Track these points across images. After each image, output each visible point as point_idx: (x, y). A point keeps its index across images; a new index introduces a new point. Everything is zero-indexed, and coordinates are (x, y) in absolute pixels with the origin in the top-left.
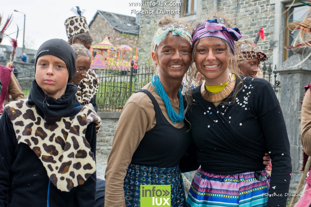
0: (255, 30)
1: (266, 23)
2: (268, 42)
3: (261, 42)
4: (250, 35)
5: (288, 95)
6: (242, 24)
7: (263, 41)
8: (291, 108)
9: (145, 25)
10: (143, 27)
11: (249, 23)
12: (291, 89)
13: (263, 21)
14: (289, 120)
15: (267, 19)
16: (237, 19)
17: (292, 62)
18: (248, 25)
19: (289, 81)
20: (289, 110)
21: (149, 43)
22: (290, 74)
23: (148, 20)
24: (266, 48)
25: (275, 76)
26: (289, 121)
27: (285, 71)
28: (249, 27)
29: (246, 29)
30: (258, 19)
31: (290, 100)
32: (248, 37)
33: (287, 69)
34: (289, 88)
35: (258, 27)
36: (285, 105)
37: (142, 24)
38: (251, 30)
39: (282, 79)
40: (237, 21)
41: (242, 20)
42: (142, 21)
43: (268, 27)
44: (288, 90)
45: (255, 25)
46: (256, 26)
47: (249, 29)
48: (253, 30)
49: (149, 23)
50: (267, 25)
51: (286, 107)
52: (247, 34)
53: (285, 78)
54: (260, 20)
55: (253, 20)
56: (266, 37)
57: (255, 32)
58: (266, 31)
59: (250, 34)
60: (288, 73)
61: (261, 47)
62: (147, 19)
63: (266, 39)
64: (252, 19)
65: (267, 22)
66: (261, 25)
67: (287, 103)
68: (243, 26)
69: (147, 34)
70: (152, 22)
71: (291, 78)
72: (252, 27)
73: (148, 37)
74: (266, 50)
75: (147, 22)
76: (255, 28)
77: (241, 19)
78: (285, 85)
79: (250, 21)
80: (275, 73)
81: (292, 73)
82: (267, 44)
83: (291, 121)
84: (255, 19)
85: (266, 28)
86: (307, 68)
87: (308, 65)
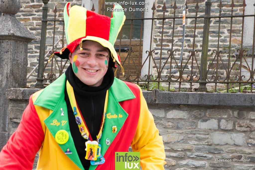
86: (18, 34)
87: (20, 29)
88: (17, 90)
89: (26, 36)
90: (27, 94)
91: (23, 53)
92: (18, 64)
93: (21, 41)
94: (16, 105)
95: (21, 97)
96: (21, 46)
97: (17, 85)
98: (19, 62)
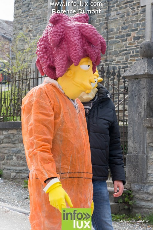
0: (126, 34)
1: (137, 27)
2: (139, 46)
3: (133, 46)
4: (121, 40)
5: (136, 102)
6: (113, 27)
7: (134, 45)
8: (139, 114)
9: (18, 32)
10: (15, 33)
11: (121, 27)
12: (139, 95)
13: (134, 24)
14: (136, 127)
15: (138, 22)
16: (108, 23)
17: (139, 67)
18: (120, 29)
19: (136, 86)
20: (137, 117)
21: (22, 50)
22: (137, 79)
23: (21, 26)
24: (138, 52)
25: (124, 82)
26: (137, 129)
27: (132, 76)
28: (120, 30)
29: (117, 33)
30: (129, 22)
31: (137, 107)
32: (119, 42)
33: (133, 74)
34: (137, 94)
35: (129, 30)
36: (133, 112)
37: (15, 30)
38: (123, 34)
39: (130, 85)
40: (108, 25)
41: (113, 24)
42: (15, 27)
43: (139, 30)
44: (136, 96)
45: (126, 28)
46: (128, 29)
47: (120, 32)
48: (124, 33)
49: (21, 29)
50: (138, 28)
51: (134, 114)
52: (119, 38)
53: (133, 83)
54: (131, 23)
55: (124, 24)
56: (137, 41)
57: (126, 36)
58: (137, 35)
59: (121, 38)
60: (135, 78)
61: (132, 51)
62: (19, 26)
63: (137, 43)
64: (123, 22)
65: (138, 25)
66: (132, 28)
67: (135, 110)
68: (114, 30)
69: (19, 41)
70: (25, 28)
71: (138, 83)
72: (123, 31)
73: (21, 44)
74: (138, 55)
75: (19, 28)
76: (126, 32)
77: (112, 22)
78: (133, 91)
79: (121, 24)
80: (124, 78)
81: (139, 78)
82: (138, 48)
83: (139, 128)
84: (126, 22)
85: (137, 32)
88: (151, 119)
94: (152, 132)
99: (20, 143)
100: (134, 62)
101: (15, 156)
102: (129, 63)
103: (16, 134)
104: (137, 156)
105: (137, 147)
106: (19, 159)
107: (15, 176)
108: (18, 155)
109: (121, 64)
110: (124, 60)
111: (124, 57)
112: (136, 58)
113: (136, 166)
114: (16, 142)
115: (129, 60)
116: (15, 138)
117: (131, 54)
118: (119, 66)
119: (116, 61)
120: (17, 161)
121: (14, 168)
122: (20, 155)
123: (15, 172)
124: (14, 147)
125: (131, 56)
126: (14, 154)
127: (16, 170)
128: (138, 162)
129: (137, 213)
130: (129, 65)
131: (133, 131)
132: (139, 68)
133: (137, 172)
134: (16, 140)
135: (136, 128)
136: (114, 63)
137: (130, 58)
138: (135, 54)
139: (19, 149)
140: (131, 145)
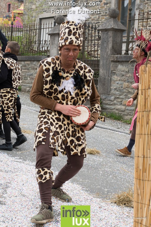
0: (99, 1)
2: (107, 9)
5: (105, 45)
7: (104, 8)
8: (107, 53)
12: (107, 41)
19: (106, 36)
20: (106, 55)
21: (30, 9)
22: (107, 31)
24: (106, 13)
25: (99, 33)
27: (103, 29)
31: (106, 48)
33: (104, 28)
38: (97, 0)
44: (105, 42)
51: (104, 53)
53: (104, 34)
56: (106, 6)
58: (106, 1)
60: (105, 31)
67: (105, 50)
69: (29, 3)
71: (107, 34)
73: (29, 5)
78: (104, 39)
80: (99, 30)
83: (106, 61)
86: (116, 28)
87: (118, 25)
88: (114, 56)
89: (121, 29)
90: (119, 58)
91: (120, 37)
92: (117, 43)
93: (118, 31)
94: (114, 64)
95: (115, 60)
96: (119, 34)
97: (116, 54)
98: (117, 42)
99: (32, 69)
100: (103, 20)
101: (29, 77)
102: (100, 20)
103: (30, 64)
104: (105, 78)
105: (105, 73)
106: (32, 80)
107: (29, 90)
108: (31, 77)
109: (95, 21)
110: (97, 18)
111: (97, 16)
112: (105, 17)
113: (104, 84)
114: (30, 69)
115: (100, 18)
116: (29, 66)
117: (102, 14)
118: (94, 22)
119: (92, 18)
120: (30, 80)
121: (28, 85)
122: (32, 77)
123: (29, 87)
124: (28, 72)
125: (102, 16)
126: (29, 76)
127: (30, 86)
128: (105, 82)
129: (104, 112)
130: (100, 21)
131: (103, 63)
132: (108, 24)
133: (105, 88)
134: (30, 68)
135: (105, 61)
136: (91, 20)
137: (101, 17)
138: (104, 14)
139: (31, 73)
140: (101, 71)
